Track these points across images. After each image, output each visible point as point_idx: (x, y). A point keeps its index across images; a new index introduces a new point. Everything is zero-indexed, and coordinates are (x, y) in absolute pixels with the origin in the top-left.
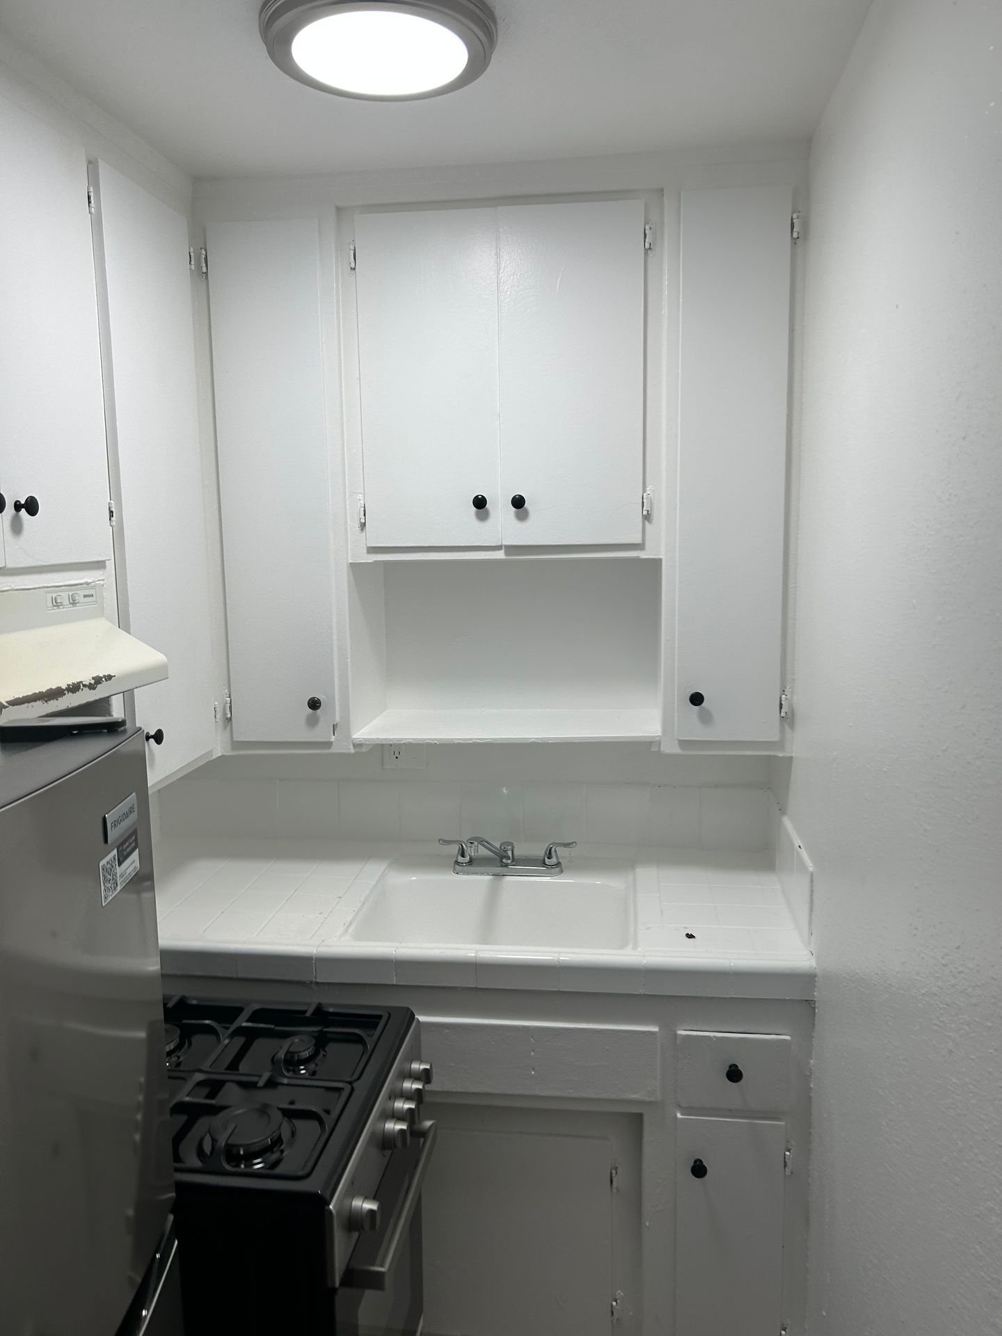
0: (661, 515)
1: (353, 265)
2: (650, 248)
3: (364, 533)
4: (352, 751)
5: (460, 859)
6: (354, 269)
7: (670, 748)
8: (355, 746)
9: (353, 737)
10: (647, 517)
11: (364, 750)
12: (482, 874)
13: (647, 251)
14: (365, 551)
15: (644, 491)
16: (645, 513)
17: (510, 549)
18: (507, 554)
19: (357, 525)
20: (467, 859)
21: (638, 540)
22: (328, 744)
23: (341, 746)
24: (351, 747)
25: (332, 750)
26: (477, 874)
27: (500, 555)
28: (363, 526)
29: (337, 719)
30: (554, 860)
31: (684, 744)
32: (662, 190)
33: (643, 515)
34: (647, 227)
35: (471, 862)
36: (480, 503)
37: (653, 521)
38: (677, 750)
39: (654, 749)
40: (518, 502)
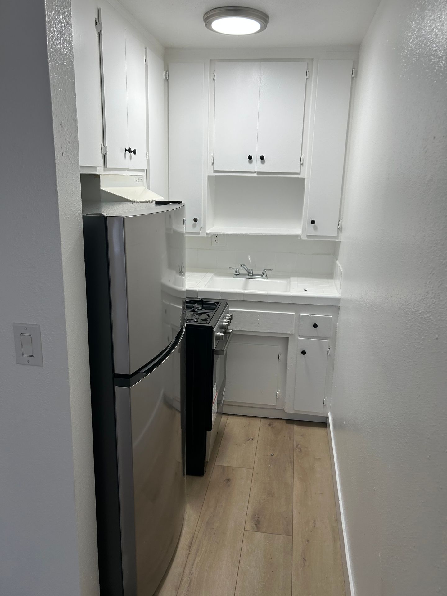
0: (306, 164)
1: (214, 79)
2: (308, 78)
3: (213, 166)
4: (206, 236)
5: (236, 274)
6: (215, 80)
7: (304, 238)
8: (207, 234)
9: (207, 231)
10: (302, 164)
11: (209, 236)
12: (243, 278)
13: (307, 80)
14: (213, 172)
15: (301, 156)
16: (301, 163)
17: (259, 173)
18: (257, 174)
19: (211, 164)
20: (238, 274)
21: (298, 171)
22: (199, 233)
23: (203, 234)
24: (206, 235)
25: (200, 235)
26: (241, 278)
27: (255, 175)
28: (213, 164)
29: (202, 226)
30: (265, 275)
31: (308, 236)
32: (313, 59)
33: (300, 164)
34: (307, 71)
35: (239, 274)
36: (250, 158)
37: (304, 166)
38: (306, 239)
39: (299, 238)
40: (262, 158)
